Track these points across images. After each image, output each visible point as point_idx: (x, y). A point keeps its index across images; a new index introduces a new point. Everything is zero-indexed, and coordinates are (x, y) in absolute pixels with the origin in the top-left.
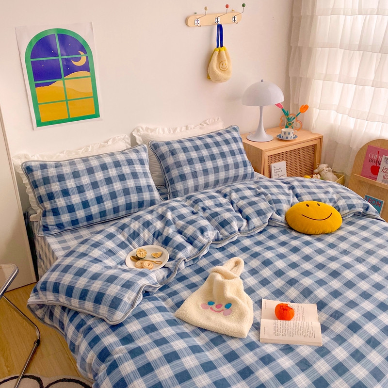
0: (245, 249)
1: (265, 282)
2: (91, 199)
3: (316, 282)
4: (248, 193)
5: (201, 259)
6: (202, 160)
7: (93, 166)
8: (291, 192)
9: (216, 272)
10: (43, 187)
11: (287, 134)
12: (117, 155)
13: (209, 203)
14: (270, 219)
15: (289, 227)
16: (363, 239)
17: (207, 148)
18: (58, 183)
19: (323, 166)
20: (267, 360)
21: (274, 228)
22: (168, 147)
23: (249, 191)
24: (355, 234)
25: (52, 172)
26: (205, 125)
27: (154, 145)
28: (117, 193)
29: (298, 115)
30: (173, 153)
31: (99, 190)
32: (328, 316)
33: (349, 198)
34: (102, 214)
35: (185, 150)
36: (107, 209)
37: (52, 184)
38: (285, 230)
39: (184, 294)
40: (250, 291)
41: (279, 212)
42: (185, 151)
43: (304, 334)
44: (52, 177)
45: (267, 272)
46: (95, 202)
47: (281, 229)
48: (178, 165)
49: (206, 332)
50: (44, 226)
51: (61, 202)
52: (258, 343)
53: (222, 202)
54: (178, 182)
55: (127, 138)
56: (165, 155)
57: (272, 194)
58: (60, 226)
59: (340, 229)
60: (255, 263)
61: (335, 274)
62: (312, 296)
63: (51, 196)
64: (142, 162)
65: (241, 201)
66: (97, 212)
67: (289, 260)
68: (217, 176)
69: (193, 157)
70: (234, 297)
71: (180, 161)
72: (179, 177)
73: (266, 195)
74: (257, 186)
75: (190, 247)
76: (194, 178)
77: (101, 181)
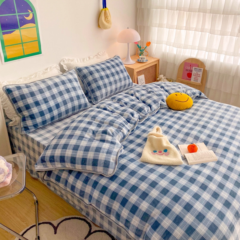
0: (155, 122)
1: (174, 137)
2: (53, 106)
4: (144, 92)
5: (135, 130)
6: (107, 76)
7: (50, 85)
8: (162, 89)
9: (151, 135)
10: (21, 101)
11: (143, 59)
12: (61, 77)
13: (126, 100)
14: (160, 105)
15: (170, 108)
17: (109, 69)
18: (31, 98)
19: (162, 76)
20: (198, 172)
22: (87, 70)
23: (143, 91)
25: (25, 91)
26: (99, 56)
27: (78, 69)
28: (67, 101)
30: (91, 73)
31: (57, 100)
32: (212, 147)
33: (191, 90)
34: (60, 115)
35: (97, 71)
36: (62, 111)
37: (27, 99)
38: (168, 110)
39: (139, 149)
41: (163, 100)
43: (208, 157)
44: (26, 94)
45: (172, 132)
46: (55, 107)
47: (166, 109)
49: (162, 166)
50: (25, 127)
51: (35, 110)
52: (188, 166)
53: (133, 99)
54: (97, 91)
55: (58, 67)
56: (86, 75)
58: (35, 126)
59: (193, 105)
60: (165, 128)
61: (204, 127)
63: (28, 107)
65: (142, 97)
66: (57, 114)
67: (179, 124)
68: (116, 86)
69: (103, 75)
70: (168, 145)
71: (96, 78)
72: (97, 88)
73: (153, 92)
74: (146, 88)
75: (129, 124)
76: (105, 88)
77: (56, 94)
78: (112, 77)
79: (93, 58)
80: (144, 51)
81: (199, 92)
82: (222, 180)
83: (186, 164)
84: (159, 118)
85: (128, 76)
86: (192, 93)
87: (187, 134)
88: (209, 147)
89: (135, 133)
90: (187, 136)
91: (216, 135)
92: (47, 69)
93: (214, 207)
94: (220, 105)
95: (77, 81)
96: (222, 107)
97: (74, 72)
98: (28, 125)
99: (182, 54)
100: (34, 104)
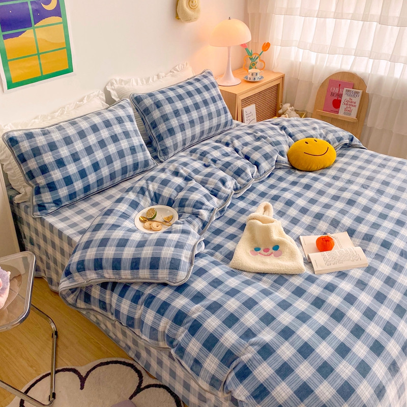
0: (263, 195)
1: (295, 221)
2: (88, 167)
3: (339, 212)
4: (248, 139)
5: (227, 210)
6: (187, 110)
7: (83, 128)
8: (283, 132)
9: (253, 219)
10: (33, 159)
11: (255, 75)
12: (105, 114)
13: (216, 154)
14: (276, 161)
15: (293, 168)
16: (359, 168)
17: (190, 97)
18: (50, 153)
19: (287, 106)
20: (330, 288)
21: (279, 170)
23: (248, 136)
25: (41, 141)
26: (175, 72)
27: (136, 98)
28: (112, 156)
30: (158, 105)
31: (95, 156)
32: (361, 240)
33: (336, 132)
35: (170, 100)
36: (104, 176)
37: (44, 155)
38: (290, 170)
39: (230, 245)
40: (287, 231)
41: (281, 153)
42: (170, 102)
43: (351, 259)
44: (42, 147)
45: (293, 212)
46: (92, 169)
47: (286, 170)
48: (165, 118)
49: (267, 276)
51: (56, 175)
52: (313, 275)
53: (227, 151)
54: (167, 137)
55: (102, 94)
56: (150, 109)
57: (270, 137)
58: (58, 202)
59: (335, 162)
60: (279, 205)
61: (351, 202)
63: (45, 169)
64: (130, 119)
65: (245, 148)
66: (95, 180)
67: (307, 197)
68: (202, 127)
69: (179, 108)
70: (281, 238)
71: (166, 114)
72: (167, 132)
73: (265, 138)
74: (253, 130)
75: (215, 199)
76: (182, 131)
77: (94, 145)
78: (195, 111)
79: (165, 76)
80: (258, 60)
81: (350, 136)
82: (373, 303)
83: (310, 273)
84: (272, 187)
85: (224, 108)
86: (337, 138)
87: (319, 216)
88: (356, 239)
89: (226, 215)
90: (317, 220)
91: (371, 218)
92: (82, 100)
93: (351, 354)
94: (385, 159)
95: (131, 121)
96: (389, 163)
97: (128, 103)
98: (45, 201)
99: (325, 65)
100: (55, 165)
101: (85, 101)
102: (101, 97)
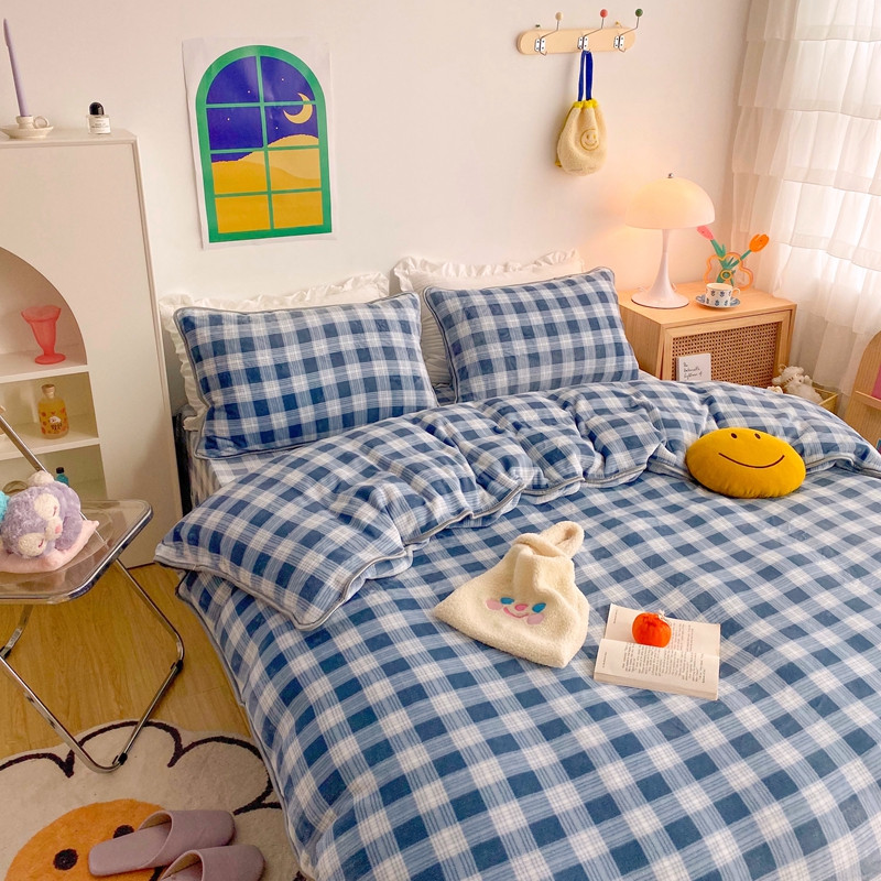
0: (592, 512)
1: (621, 575)
3: (727, 584)
4: (613, 403)
6: (528, 333)
7: (310, 326)
8: (705, 408)
9: (525, 543)
10: (211, 360)
11: (718, 294)
12: (359, 311)
13: (529, 415)
14: (653, 457)
15: (690, 479)
16: (843, 514)
17: (540, 310)
18: (240, 355)
19: (793, 372)
21: (659, 477)
22: (461, 301)
23: (616, 399)
24: (828, 502)
25: (231, 332)
27: (433, 296)
28: (352, 385)
29: (745, 255)
30: (470, 314)
31: (318, 376)
32: (740, 649)
33: (828, 430)
34: (320, 426)
35: (496, 309)
36: (330, 415)
37: (229, 356)
38: (683, 483)
40: (588, 588)
41: (672, 446)
42: (494, 313)
43: (684, 674)
44: (230, 341)
45: (628, 557)
46: (308, 398)
47: (674, 481)
48: (479, 339)
50: (208, 439)
51: (243, 393)
52: (588, 681)
53: (556, 416)
55: (384, 281)
56: (454, 318)
57: (662, 409)
58: (239, 440)
59: (798, 490)
60: (607, 539)
61: (770, 573)
62: (714, 609)
63: (225, 380)
64: (405, 327)
65: (597, 417)
66: (312, 419)
67: (680, 539)
68: (558, 370)
69: (510, 326)
71: (483, 333)
72: (478, 365)
73: (650, 409)
74: (635, 391)
75: (481, 492)
76: (508, 369)
77: (322, 357)
78: (546, 338)
79: (520, 269)
80: (736, 267)
84: (623, 503)
85: (618, 344)
86: (824, 444)
98: (218, 434)
100: (244, 376)
101: (348, 286)
102: (382, 284)
